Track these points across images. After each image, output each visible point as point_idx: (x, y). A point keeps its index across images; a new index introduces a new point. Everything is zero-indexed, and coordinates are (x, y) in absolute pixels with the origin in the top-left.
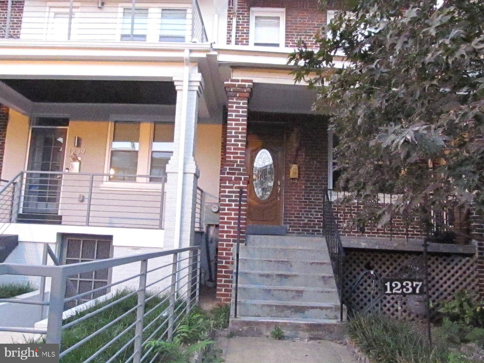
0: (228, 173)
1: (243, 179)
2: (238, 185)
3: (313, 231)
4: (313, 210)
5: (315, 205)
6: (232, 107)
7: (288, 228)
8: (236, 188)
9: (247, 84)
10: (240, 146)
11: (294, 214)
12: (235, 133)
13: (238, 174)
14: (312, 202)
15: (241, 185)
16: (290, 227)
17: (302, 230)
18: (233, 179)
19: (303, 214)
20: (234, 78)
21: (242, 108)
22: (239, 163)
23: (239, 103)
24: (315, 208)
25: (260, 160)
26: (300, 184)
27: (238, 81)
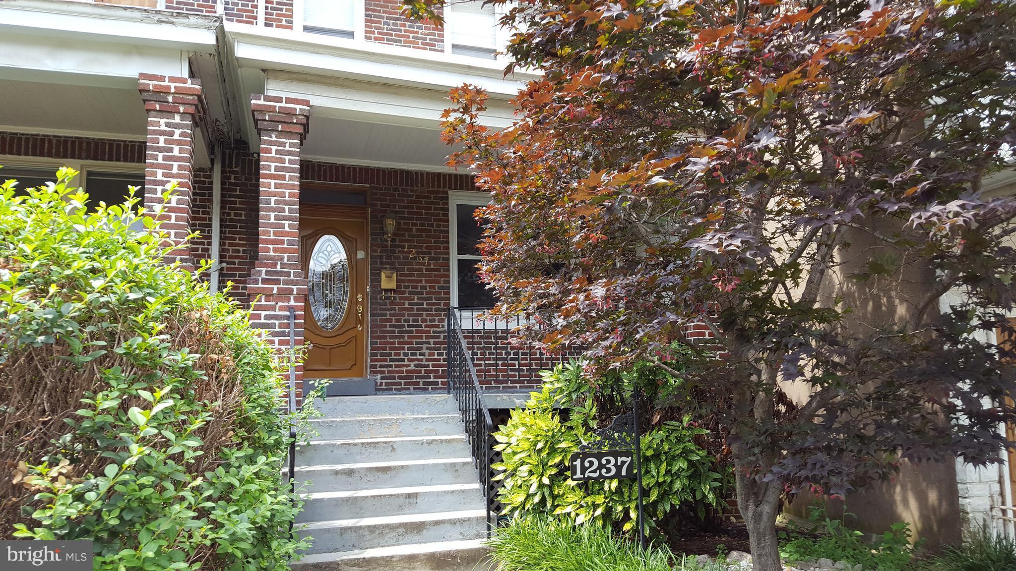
0: (264, 281)
1: (295, 292)
2: (286, 304)
3: (424, 383)
4: (425, 346)
5: (427, 337)
6: (269, 151)
7: (379, 381)
8: (281, 309)
9: (298, 107)
10: (287, 229)
11: (390, 354)
12: (277, 202)
13: (286, 283)
14: (423, 332)
15: (292, 303)
16: (382, 378)
17: (406, 384)
18: (275, 291)
19: (406, 354)
20: (270, 93)
21: (290, 153)
22: (285, 261)
23: (283, 144)
24: (429, 343)
25: (321, 255)
26: (400, 298)
27: (279, 100)
